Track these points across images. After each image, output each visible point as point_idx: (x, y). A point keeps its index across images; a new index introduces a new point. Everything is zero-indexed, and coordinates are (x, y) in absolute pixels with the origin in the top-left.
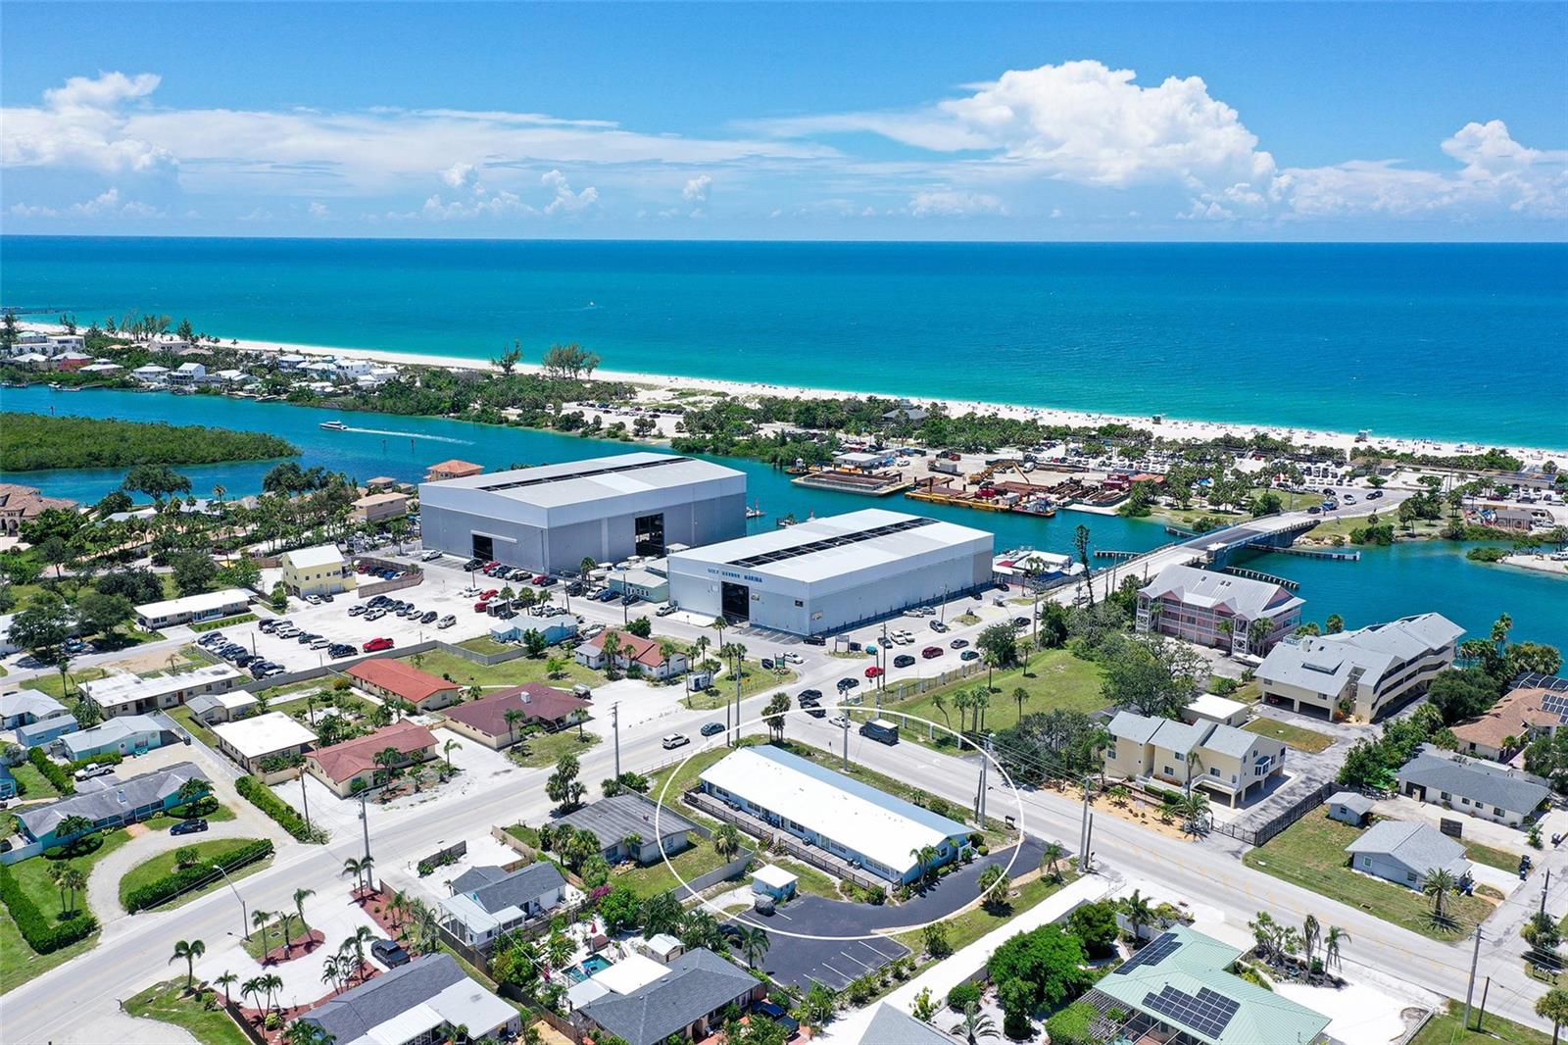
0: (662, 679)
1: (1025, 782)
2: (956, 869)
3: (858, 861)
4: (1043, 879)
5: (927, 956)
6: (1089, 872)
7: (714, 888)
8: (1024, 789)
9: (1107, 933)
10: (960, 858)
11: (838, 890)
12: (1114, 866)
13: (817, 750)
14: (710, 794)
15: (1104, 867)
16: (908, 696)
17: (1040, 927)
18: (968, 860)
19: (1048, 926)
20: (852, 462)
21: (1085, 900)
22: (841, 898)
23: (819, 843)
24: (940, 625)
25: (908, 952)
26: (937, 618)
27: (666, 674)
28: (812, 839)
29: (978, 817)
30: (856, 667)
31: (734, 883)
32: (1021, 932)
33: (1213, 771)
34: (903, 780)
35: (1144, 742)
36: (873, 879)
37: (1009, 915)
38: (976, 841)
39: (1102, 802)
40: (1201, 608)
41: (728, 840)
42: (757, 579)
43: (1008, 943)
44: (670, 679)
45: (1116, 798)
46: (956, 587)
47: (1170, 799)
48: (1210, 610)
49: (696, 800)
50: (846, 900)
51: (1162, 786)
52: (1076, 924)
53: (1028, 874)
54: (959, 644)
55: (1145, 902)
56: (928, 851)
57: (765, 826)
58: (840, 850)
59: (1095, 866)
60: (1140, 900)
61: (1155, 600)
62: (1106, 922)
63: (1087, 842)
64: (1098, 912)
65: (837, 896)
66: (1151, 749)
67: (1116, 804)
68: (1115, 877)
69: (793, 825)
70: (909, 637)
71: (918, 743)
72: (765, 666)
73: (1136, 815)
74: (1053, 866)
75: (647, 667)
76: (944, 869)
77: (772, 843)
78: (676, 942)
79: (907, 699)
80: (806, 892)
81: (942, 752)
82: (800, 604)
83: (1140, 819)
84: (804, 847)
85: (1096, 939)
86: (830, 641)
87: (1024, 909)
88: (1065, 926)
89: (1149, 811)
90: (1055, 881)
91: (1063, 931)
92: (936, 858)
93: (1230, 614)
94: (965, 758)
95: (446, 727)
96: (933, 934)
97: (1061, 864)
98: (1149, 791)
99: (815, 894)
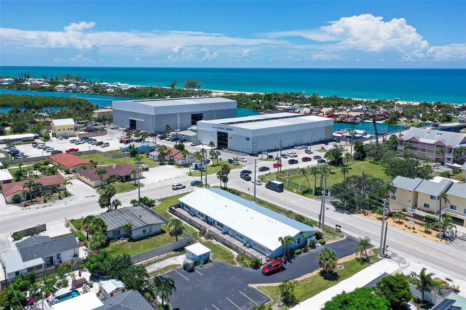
0: (182, 165)
1: (346, 210)
2: (306, 251)
3: (250, 243)
4: (358, 259)
5: (281, 304)
6: (385, 257)
7: (165, 255)
8: (346, 213)
9: (404, 296)
10: (308, 245)
11: (235, 259)
12: (400, 254)
13: (243, 193)
14: (183, 208)
15: (394, 255)
16: (291, 174)
17: (357, 289)
18: (313, 246)
19: (363, 289)
20: (282, 108)
21: (385, 273)
22: (235, 264)
23: (230, 233)
24: (309, 151)
25: (269, 300)
26: (309, 149)
27: (184, 164)
28: (227, 231)
29: (320, 225)
30: (269, 164)
31: (178, 253)
32: (344, 292)
33: (452, 207)
34: (283, 207)
35: (412, 190)
36: (256, 254)
37: (337, 280)
38: (318, 236)
39: (390, 221)
40: (428, 144)
41: (175, 228)
42: (231, 130)
43: (334, 298)
44: (186, 166)
45: (397, 220)
46: (318, 140)
47: (429, 220)
48: (433, 145)
49: (174, 211)
50: (238, 265)
51: (424, 214)
52: (382, 289)
53: (349, 256)
54: (316, 157)
55: (429, 276)
56: (289, 239)
57: (205, 224)
58: (240, 237)
59: (389, 253)
60: (426, 274)
61: (406, 141)
62: (403, 289)
63: (384, 241)
64: (397, 282)
65: (234, 263)
66: (416, 194)
67: (397, 222)
68: (401, 261)
69: (219, 224)
70: (295, 155)
71: (294, 192)
72: (229, 162)
73: (409, 228)
74: (364, 252)
75: (176, 160)
76: (298, 251)
77: (205, 232)
78: (121, 285)
79: (291, 176)
80: (218, 259)
81: (304, 196)
82: (248, 139)
83: (412, 230)
84: (222, 235)
85: (397, 300)
86: (260, 156)
87: (346, 277)
88: (374, 289)
89: (417, 227)
90: (365, 261)
91: (373, 292)
92: (294, 244)
93: (443, 146)
94: (316, 199)
95: (78, 179)
96: (285, 290)
97: (368, 252)
98: (416, 216)
99: (221, 261)
